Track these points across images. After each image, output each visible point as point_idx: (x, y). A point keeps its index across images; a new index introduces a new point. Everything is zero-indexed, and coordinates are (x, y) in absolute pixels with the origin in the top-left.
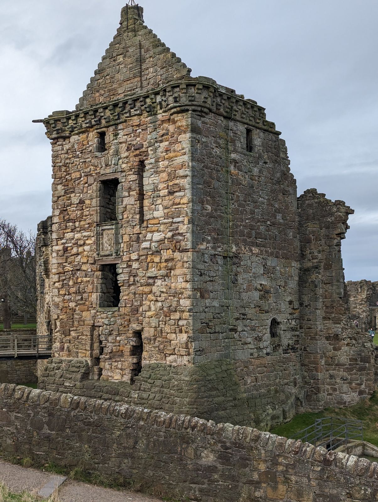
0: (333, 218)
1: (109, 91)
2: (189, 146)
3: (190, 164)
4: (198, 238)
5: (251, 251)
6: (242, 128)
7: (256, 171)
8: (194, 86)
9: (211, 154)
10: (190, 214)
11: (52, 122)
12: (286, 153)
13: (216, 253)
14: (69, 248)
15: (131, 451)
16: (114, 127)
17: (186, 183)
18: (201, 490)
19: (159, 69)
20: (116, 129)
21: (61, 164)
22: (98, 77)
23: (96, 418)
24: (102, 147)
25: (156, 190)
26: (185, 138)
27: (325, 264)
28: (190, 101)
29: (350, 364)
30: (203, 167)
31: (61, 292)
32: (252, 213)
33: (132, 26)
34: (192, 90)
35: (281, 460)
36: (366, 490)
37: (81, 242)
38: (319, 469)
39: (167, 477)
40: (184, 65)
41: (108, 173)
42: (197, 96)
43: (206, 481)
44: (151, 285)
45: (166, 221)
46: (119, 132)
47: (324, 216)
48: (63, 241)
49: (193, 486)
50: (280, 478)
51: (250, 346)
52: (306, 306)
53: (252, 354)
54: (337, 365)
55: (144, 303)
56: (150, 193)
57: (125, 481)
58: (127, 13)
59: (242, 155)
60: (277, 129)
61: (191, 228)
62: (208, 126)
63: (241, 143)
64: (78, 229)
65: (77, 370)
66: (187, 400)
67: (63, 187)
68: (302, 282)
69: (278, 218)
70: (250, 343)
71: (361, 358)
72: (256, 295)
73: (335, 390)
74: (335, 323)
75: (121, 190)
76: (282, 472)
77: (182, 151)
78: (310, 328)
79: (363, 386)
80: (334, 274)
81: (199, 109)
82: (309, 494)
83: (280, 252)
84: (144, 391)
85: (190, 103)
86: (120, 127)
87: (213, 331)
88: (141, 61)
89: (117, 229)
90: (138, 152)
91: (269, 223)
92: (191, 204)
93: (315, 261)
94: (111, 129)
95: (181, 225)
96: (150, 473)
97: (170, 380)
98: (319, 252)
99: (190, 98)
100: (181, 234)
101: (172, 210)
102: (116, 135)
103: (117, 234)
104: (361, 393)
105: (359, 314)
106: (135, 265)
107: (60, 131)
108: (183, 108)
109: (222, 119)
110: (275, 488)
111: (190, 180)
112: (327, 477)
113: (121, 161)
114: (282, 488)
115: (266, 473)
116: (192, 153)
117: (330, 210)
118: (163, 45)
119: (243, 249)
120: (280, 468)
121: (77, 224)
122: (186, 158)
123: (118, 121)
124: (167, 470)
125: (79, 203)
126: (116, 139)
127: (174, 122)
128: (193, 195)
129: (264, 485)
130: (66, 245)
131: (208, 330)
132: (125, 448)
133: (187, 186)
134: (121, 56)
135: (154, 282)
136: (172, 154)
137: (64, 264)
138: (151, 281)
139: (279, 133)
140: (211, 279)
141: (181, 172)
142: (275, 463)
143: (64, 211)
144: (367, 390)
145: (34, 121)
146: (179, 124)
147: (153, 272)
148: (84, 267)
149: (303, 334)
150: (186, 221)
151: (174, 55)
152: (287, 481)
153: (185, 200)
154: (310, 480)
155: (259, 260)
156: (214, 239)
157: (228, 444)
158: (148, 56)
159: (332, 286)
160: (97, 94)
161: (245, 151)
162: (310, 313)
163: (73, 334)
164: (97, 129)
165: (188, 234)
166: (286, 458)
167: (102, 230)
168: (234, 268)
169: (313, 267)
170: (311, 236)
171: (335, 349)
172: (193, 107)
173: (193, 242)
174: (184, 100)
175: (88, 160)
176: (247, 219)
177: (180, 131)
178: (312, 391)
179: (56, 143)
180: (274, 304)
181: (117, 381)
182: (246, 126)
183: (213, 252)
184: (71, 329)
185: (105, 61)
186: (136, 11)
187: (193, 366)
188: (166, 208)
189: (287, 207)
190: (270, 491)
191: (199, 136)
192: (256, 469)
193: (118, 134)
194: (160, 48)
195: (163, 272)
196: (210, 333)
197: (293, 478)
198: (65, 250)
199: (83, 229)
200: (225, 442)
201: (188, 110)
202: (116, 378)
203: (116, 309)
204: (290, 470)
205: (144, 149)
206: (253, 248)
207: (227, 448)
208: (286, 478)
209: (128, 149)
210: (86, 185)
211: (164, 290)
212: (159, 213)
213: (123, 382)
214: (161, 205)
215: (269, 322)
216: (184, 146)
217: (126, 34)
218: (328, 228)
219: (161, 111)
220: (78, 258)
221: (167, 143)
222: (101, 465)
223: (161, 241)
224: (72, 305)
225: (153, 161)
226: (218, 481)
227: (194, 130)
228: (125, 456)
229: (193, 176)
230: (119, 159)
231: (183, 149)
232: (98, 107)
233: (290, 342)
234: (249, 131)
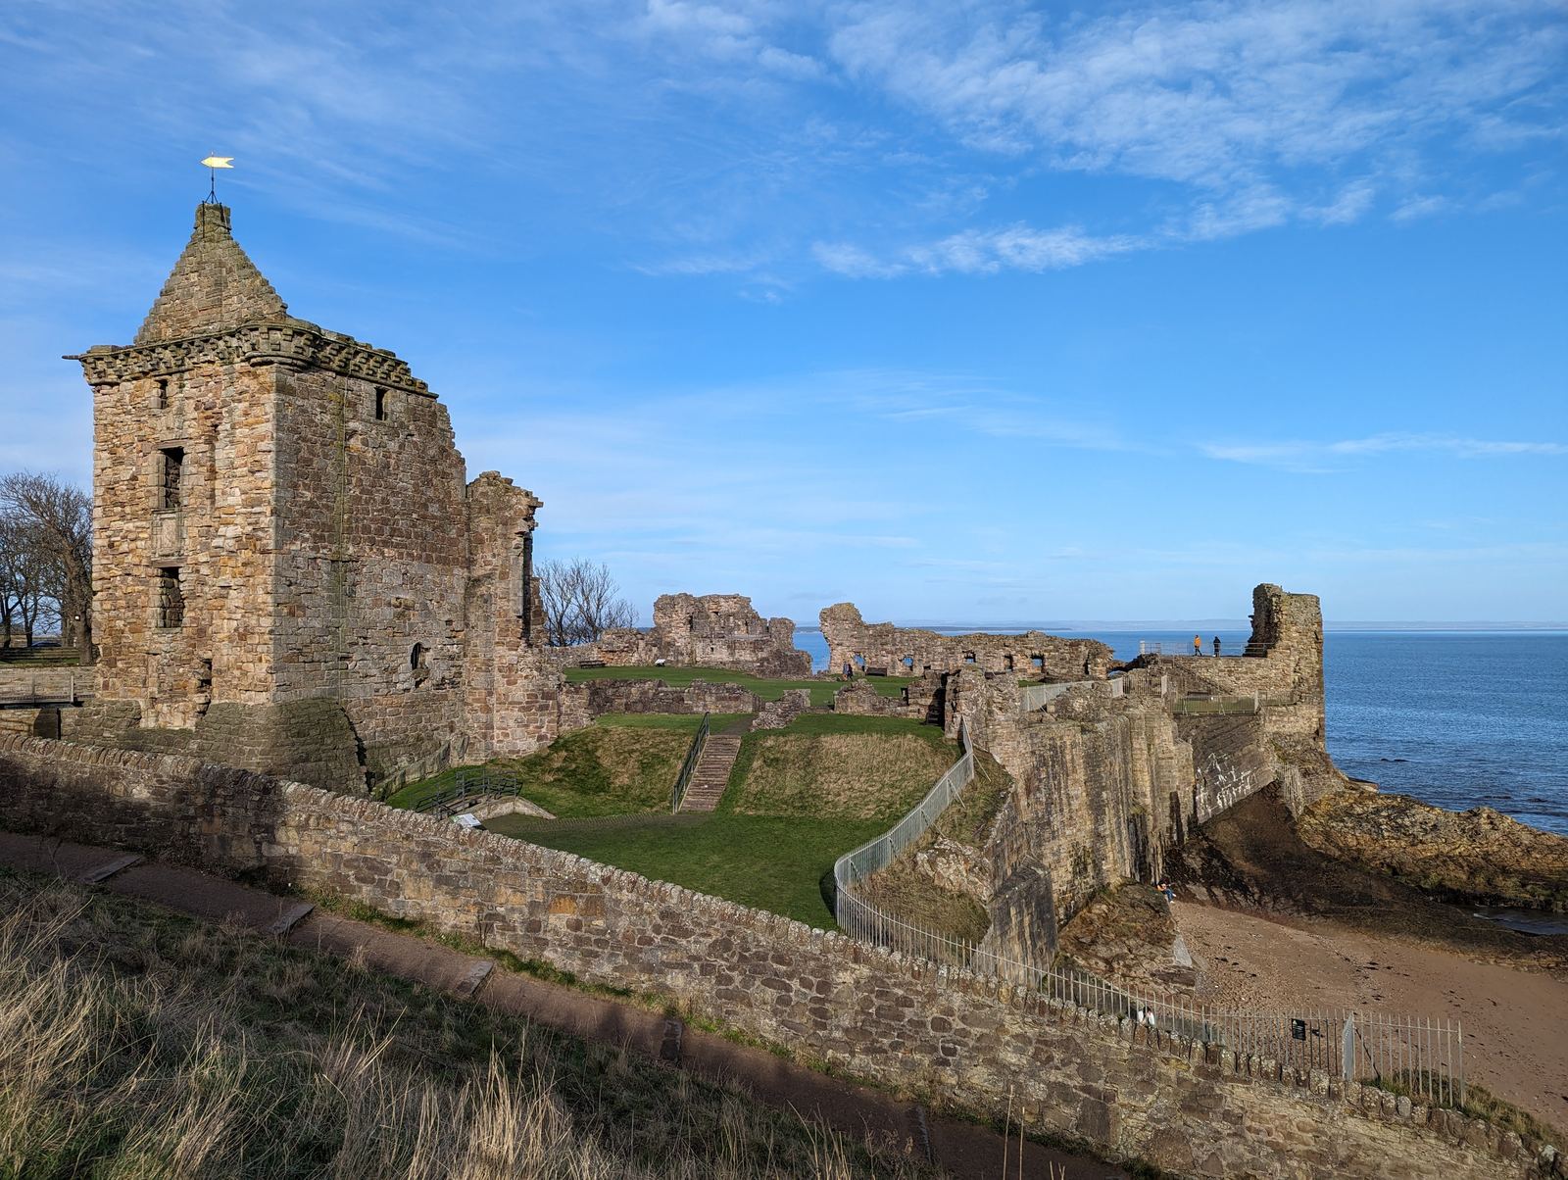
0: (512, 512)
1: (179, 321)
2: (274, 410)
3: (275, 435)
4: (285, 535)
5: (383, 553)
6: (368, 389)
7: (393, 446)
8: (281, 330)
9: (313, 421)
10: (273, 503)
11: (91, 360)
12: (447, 421)
13: (319, 555)
14: (117, 543)
15: (48, 791)
16: (178, 375)
17: (269, 460)
18: (128, 830)
19: (245, 299)
20: (181, 379)
21: (105, 422)
22: (164, 299)
23: (7, 754)
24: (164, 403)
25: (232, 466)
26: (271, 398)
27: (501, 573)
28: (273, 350)
29: (527, 703)
30: (299, 439)
31: (104, 607)
32: (385, 501)
33: (209, 234)
34: (277, 336)
35: (220, 791)
36: (300, 816)
37: (132, 536)
38: (258, 798)
39: (89, 818)
40: (278, 298)
41: (169, 439)
42: (283, 343)
43: (135, 820)
44: (224, 597)
45: (244, 510)
46: (186, 382)
47: (500, 509)
48: (109, 533)
49: (119, 826)
50: (217, 811)
51: (376, 679)
52: (473, 627)
53: (377, 691)
54: (510, 703)
55: (214, 622)
56: (224, 472)
57: (36, 826)
58: (203, 214)
59: (369, 425)
60: (431, 390)
61: (274, 521)
62: (308, 384)
63: (367, 407)
64: (129, 517)
65: (122, 714)
66: (260, 749)
67: (109, 456)
68: (469, 594)
69: (430, 509)
70: (375, 676)
71: (543, 693)
72: (389, 612)
73: (507, 735)
74: (509, 650)
75: (188, 466)
76: (219, 804)
77: (265, 417)
78: (476, 656)
79: (544, 730)
80: (511, 586)
81: (289, 361)
82: (244, 826)
83: (434, 555)
84: (207, 739)
85: (274, 353)
86: (186, 375)
87: (309, 659)
88: (219, 285)
89: (180, 519)
90: (209, 413)
91: (414, 516)
92: (274, 489)
93: (489, 567)
94: (175, 377)
95: (262, 518)
96: (69, 814)
97: (241, 723)
98: (494, 556)
99: (274, 346)
100: (262, 529)
101: (252, 495)
102: (182, 387)
103: (179, 527)
104: (540, 738)
105: (675, 640)
106: (204, 570)
107: (103, 375)
108: (265, 358)
109: (334, 375)
110: (211, 822)
111: (275, 457)
112: (265, 806)
113: (187, 423)
114: (217, 821)
115: (203, 807)
116: (277, 421)
117: (508, 501)
118: (251, 266)
119: (367, 550)
120: (219, 800)
121: (128, 509)
122: (270, 427)
123: (183, 368)
124: (90, 811)
125: (131, 479)
126: (181, 392)
127: (256, 376)
128: (277, 476)
129: (199, 820)
130: (112, 539)
131: (301, 659)
132: (40, 787)
133: (271, 465)
134: (196, 274)
135: (228, 593)
136: (251, 420)
137: (109, 566)
138: (224, 592)
139: (435, 397)
140: (309, 590)
141: (262, 446)
142: (213, 795)
143: (110, 489)
144: (549, 735)
145: (63, 357)
146: (261, 379)
147: (225, 578)
148: (135, 572)
149: (468, 664)
150: (268, 513)
151: (265, 283)
152: (224, 814)
153: (267, 484)
154: (246, 810)
155: (396, 566)
156: (314, 536)
157: (164, 779)
158: (230, 279)
159: (508, 601)
160: (164, 324)
161: (372, 419)
162: (477, 636)
163: (120, 665)
164: (155, 376)
165: (271, 530)
166: (225, 789)
167: (161, 519)
168: (350, 577)
169: (484, 576)
170: (484, 534)
171: (509, 683)
172: (280, 359)
173: (277, 542)
174: (264, 348)
175: (143, 419)
176: (375, 511)
177: (264, 389)
178: (475, 738)
179: (99, 391)
180: (421, 625)
181: (177, 729)
182: (375, 385)
183: (313, 554)
184: (118, 658)
185: (174, 277)
186: (218, 213)
187: (273, 704)
188: (244, 493)
189: (448, 494)
190: (205, 826)
191: (291, 397)
192: (193, 804)
193: (184, 386)
194: (247, 271)
195: (241, 581)
196: (305, 662)
197: (230, 810)
198: (111, 545)
199: (135, 517)
200: (161, 776)
201: (272, 363)
202: (176, 724)
203: (178, 630)
204: (228, 802)
205: (216, 410)
206: (386, 550)
207: (163, 782)
208: (224, 811)
209: (196, 408)
210: (141, 454)
211: (241, 605)
212: (235, 499)
213: (185, 730)
214: (237, 489)
215: (410, 649)
216: (268, 409)
217: (202, 243)
218: (505, 524)
219: (238, 360)
220: (129, 558)
221: (247, 404)
222: (9, 808)
223: (238, 538)
224: (120, 624)
225: (228, 426)
226: (150, 819)
227: (282, 388)
228: (41, 797)
229: (278, 452)
230: (185, 421)
231: (266, 414)
232: (155, 344)
233: (447, 674)
234: (380, 393)
